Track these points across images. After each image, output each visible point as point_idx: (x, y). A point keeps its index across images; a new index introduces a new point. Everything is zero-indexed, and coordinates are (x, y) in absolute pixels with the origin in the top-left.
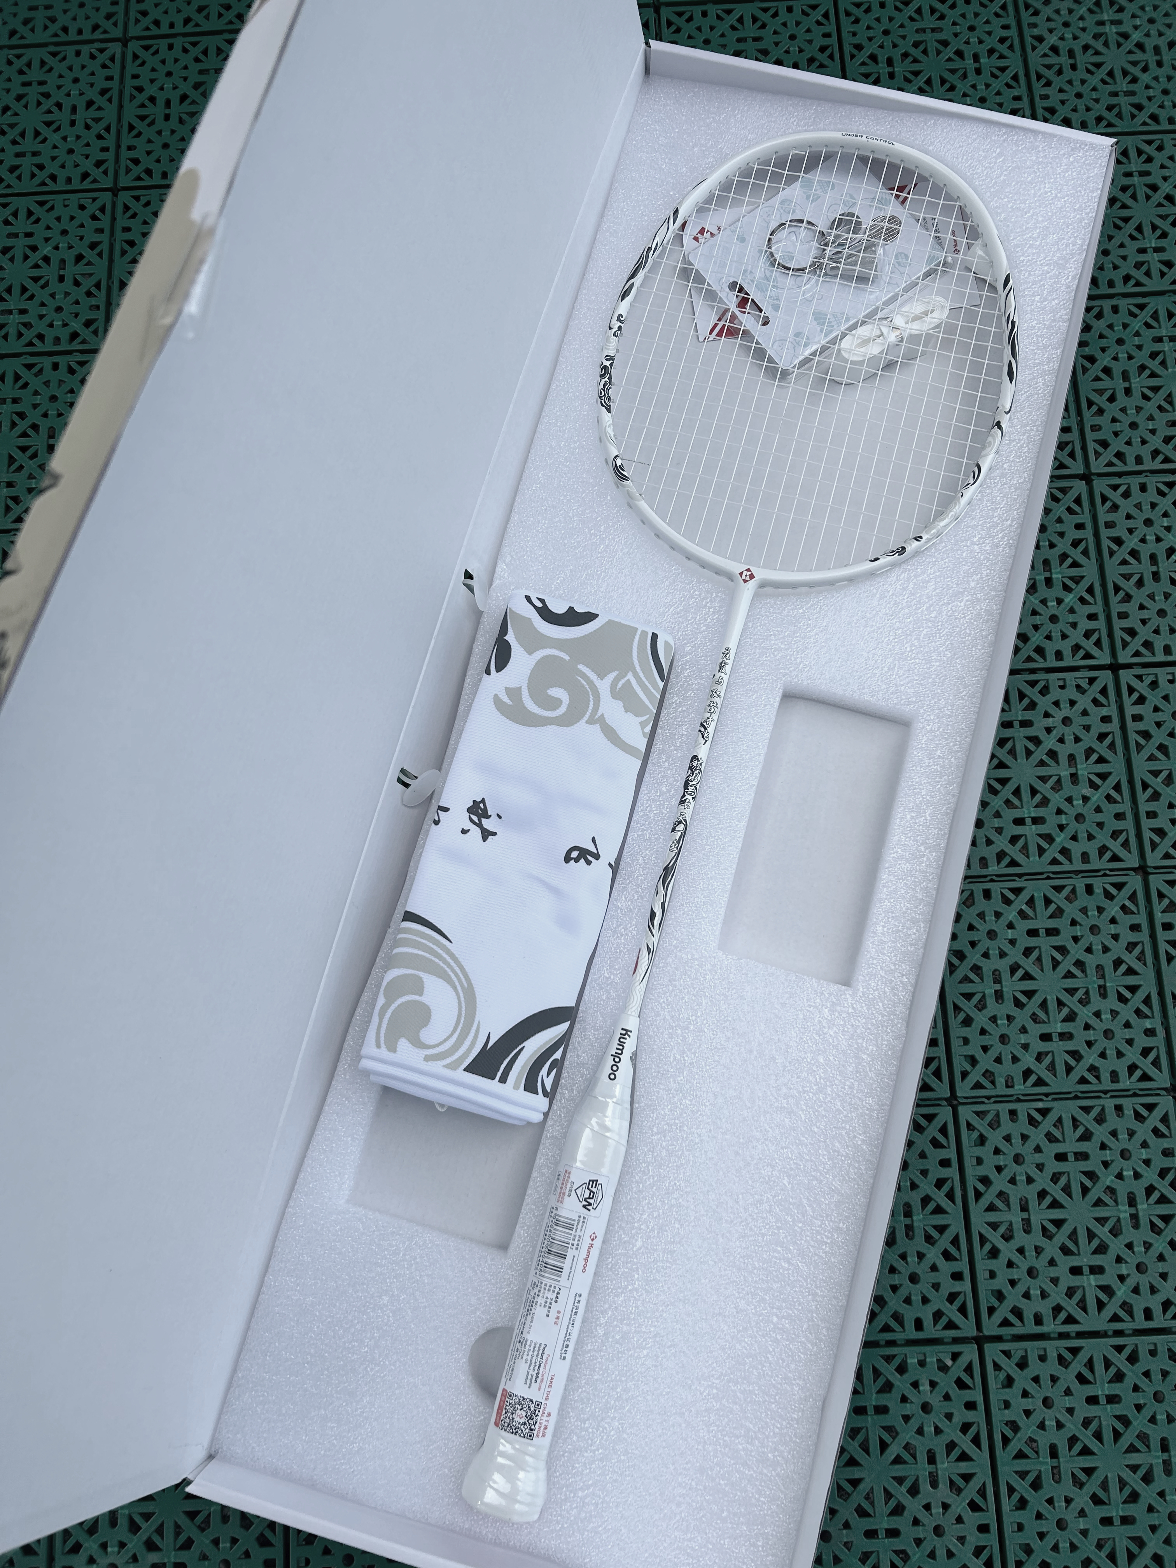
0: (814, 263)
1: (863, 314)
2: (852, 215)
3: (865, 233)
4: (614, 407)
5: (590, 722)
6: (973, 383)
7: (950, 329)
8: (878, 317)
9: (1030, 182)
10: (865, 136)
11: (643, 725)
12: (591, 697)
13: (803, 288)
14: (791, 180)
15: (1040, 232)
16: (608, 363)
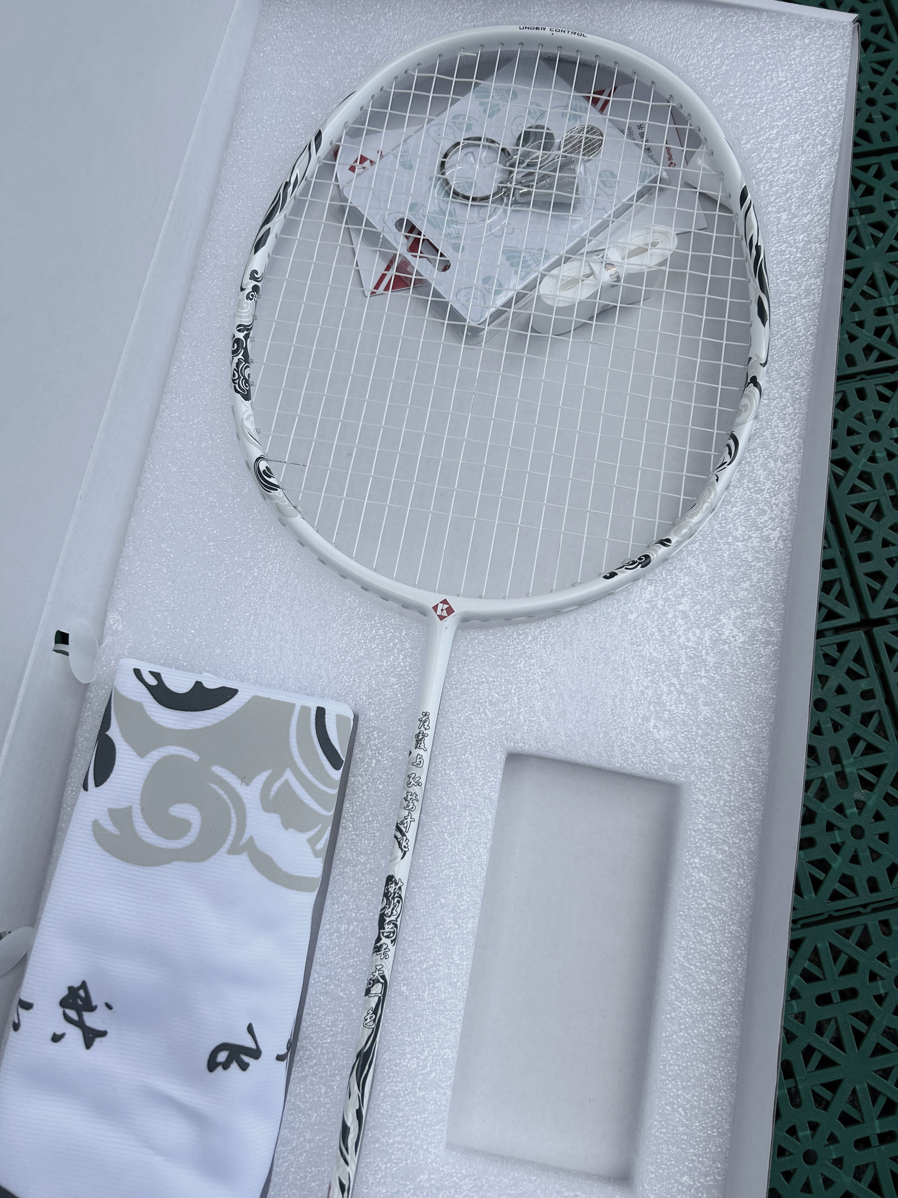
0: (499, 189)
1: (567, 248)
2: (543, 128)
3: (559, 149)
4: (254, 392)
5: (234, 851)
6: (715, 329)
7: (677, 260)
8: (585, 250)
9: (759, 72)
10: (548, 29)
11: (313, 842)
12: (233, 811)
13: (487, 222)
14: (463, 89)
15: (779, 132)
16: (241, 335)
